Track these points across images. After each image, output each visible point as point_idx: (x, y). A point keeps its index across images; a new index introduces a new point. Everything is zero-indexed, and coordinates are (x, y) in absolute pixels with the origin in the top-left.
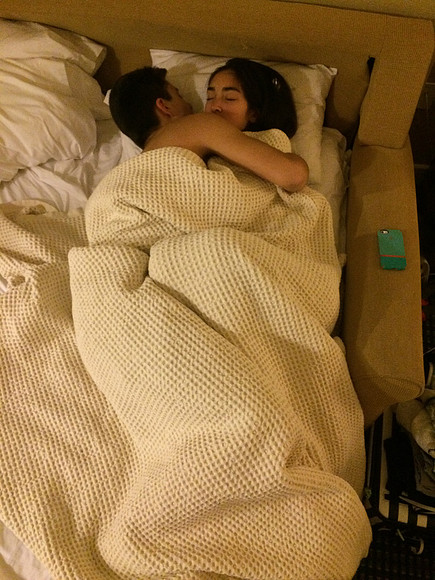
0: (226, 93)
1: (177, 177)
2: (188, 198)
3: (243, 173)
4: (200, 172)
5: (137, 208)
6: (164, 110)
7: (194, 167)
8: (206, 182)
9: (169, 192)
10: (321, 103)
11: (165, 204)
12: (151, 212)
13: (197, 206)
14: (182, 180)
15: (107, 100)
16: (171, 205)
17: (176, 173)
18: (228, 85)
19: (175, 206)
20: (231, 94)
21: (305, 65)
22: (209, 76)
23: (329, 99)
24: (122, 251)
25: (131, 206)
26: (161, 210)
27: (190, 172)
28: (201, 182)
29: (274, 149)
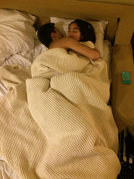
0: (74, 30)
1: (59, 57)
2: (62, 63)
3: (80, 55)
4: (66, 55)
5: (47, 67)
6: (54, 36)
9: (57, 62)
10: (103, 32)
11: (56, 65)
12: (51, 68)
13: (65, 66)
14: (61, 58)
19: (59, 66)
21: (98, 21)
22: (68, 25)
23: (105, 31)
24: (42, 79)
25: (45, 66)
26: (54, 67)
27: (63, 55)
28: (67, 58)
29: (89, 47)
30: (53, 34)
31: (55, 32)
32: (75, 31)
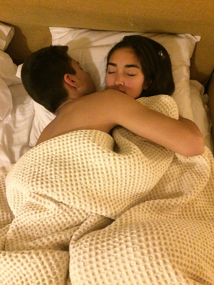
0: (128, 69)
1: (89, 164)
2: (102, 184)
4: (112, 158)
5: (52, 199)
6: (72, 84)
7: (106, 154)
8: (118, 168)
9: (83, 182)
11: (81, 195)
12: (67, 203)
14: (95, 167)
15: (19, 74)
16: (86, 194)
17: (89, 160)
19: (90, 194)
20: (132, 70)
21: (174, 34)
23: (192, 59)
25: (48, 198)
26: (77, 202)
27: (102, 159)
28: (114, 168)
30: (68, 77)
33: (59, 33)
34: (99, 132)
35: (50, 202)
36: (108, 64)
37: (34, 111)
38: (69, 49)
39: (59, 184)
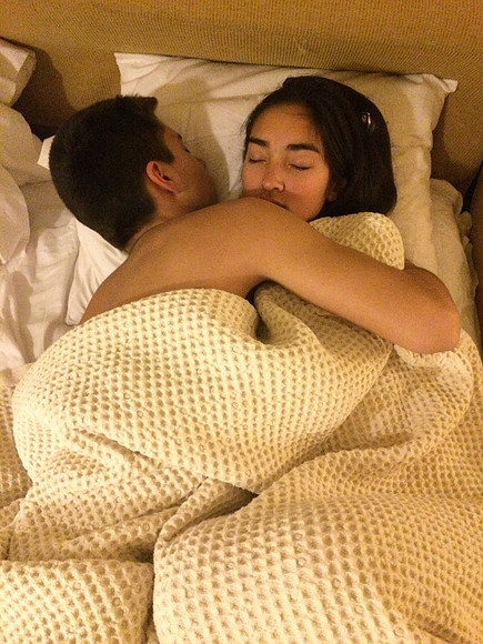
0: (293, 154)
1: (202, 367)
2: (229, 412)
4: (252, 355)
6: (163, 185)
7: (239, 345)
8: (267, 376)
9: (187, 406)
11: (182, 437)
12: (151, 455)
13: (249, 423)
14: (214, 374)
15: (44, 160)
16: (193, 436)
17: (201, 358)
18: (298, 138)
19: (203, 434)
20: (303, 157)
21: (398, 76)
23: (437, 133)
24: (88, 579)
26: (174, 452)
27: (230, 356)
28: (256, 376)
29: (385, 265)
30: (155, 167)
31: (168, 158)
32: (298, 162)
33: (135, 67)
34: (224, 294)
35: (112, 452)
36: (249, 140)
37: (78, 243)
38: (159, 104)
39: (133, 411)
